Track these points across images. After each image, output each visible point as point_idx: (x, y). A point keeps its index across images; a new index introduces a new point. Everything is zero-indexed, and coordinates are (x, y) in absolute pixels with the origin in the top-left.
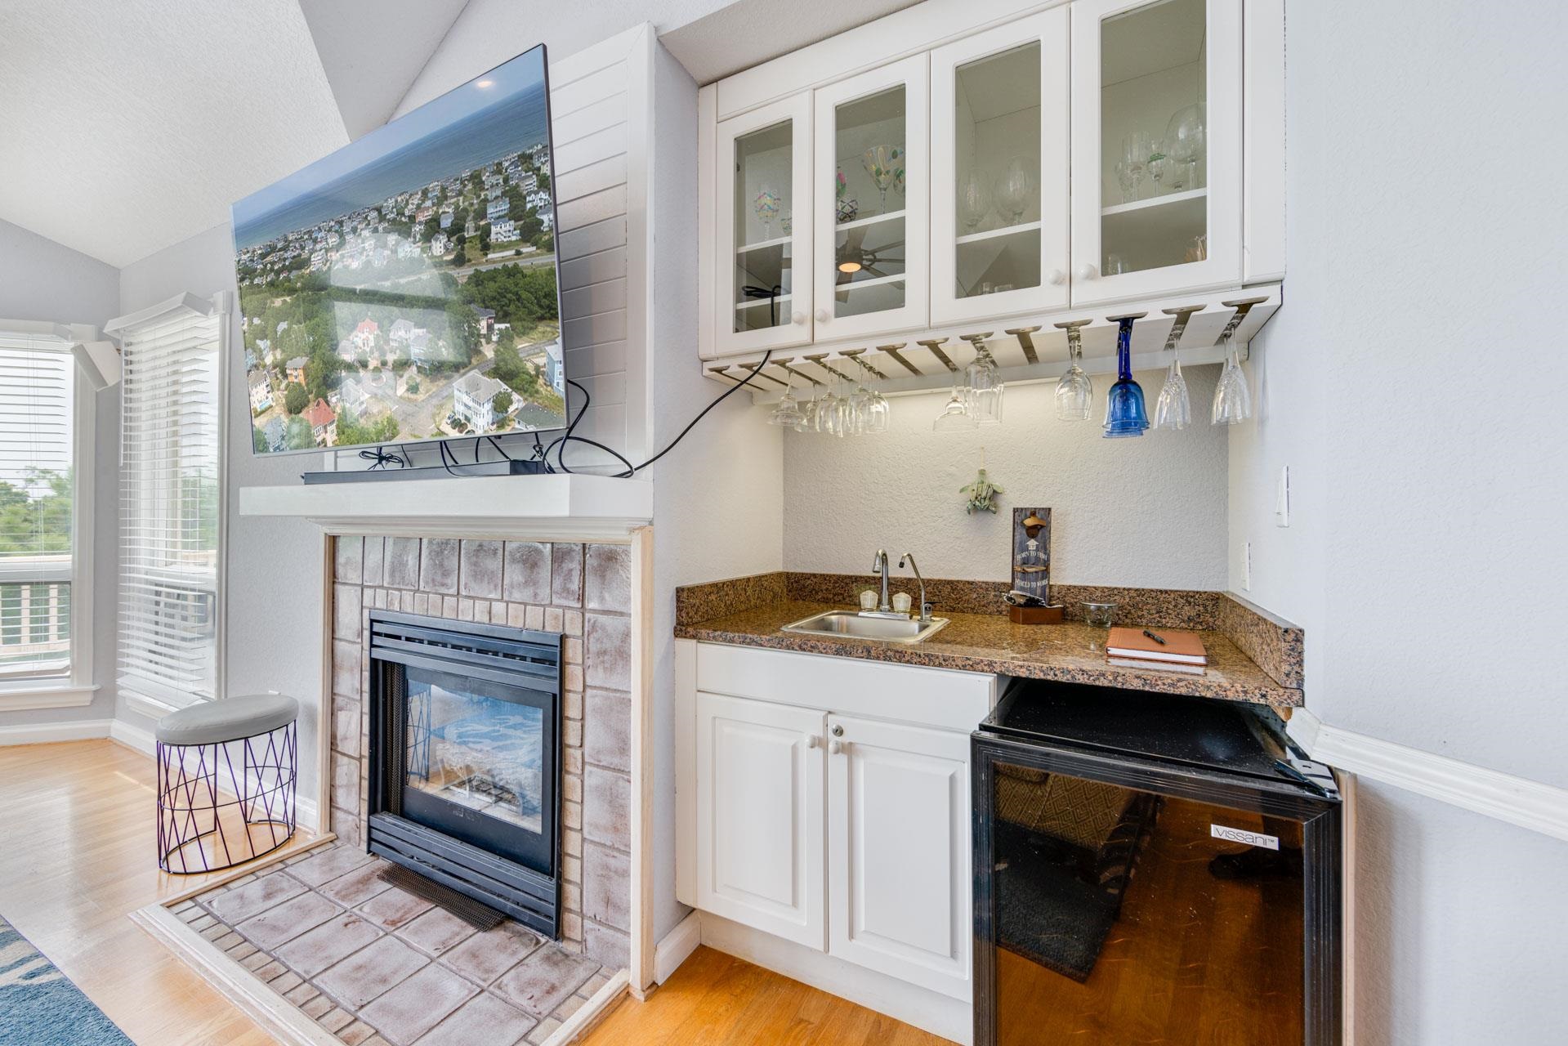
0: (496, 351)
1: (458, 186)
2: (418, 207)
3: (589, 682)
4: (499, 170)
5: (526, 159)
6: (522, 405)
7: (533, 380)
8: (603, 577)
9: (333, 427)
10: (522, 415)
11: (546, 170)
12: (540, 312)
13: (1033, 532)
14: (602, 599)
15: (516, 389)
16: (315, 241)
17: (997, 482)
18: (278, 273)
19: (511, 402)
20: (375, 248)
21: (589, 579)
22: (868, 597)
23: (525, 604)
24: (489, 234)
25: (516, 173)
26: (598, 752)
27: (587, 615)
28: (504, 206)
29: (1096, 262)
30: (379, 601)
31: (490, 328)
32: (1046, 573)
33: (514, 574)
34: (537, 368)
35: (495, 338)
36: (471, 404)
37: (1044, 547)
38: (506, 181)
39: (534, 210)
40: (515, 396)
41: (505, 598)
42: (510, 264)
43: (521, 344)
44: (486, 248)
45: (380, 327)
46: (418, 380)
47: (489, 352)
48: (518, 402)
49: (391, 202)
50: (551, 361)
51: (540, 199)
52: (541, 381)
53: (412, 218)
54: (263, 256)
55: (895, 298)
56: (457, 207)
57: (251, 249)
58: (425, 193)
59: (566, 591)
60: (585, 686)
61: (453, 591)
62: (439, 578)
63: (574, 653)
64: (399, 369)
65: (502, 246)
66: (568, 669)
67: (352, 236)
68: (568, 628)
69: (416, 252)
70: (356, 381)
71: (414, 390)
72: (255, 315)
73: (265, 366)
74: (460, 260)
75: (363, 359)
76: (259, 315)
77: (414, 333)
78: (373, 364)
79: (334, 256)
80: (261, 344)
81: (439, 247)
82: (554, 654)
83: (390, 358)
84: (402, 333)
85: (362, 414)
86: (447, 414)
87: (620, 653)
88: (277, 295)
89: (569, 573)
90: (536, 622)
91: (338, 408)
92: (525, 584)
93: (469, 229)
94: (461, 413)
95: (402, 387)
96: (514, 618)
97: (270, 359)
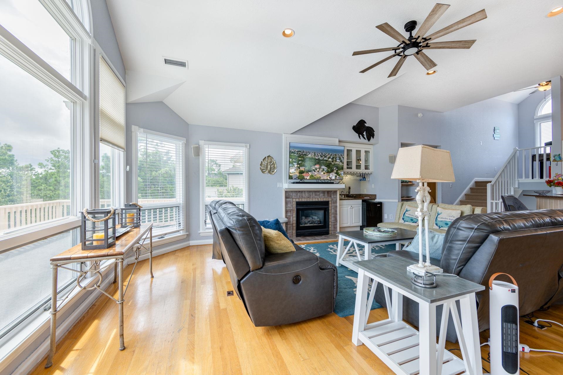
1: (334, 154)
3: (332, 205)
4: (338, 155)
5: (341, 155)
7: (340, 175)
8: (334, 194)
9: (309, 176)
10: (338, 178)
14: (333, 196)
16: (310, 153)
18: (301, 155)
20: (321, 157)
21: (332, 195)
23: (323, 198)
25: (340, 156)
26: (333, 213)
27: (332, 199)
28: (339, 158)
30: (297, 200)
31: (335, 169)
33: (322, 195)
41: (321, 197)
42: (339, 164)
43: (339, 171)
44: (336, 161)
45: (320, 166)
46: (325, 173)
47: (335, 171)
48: (338, 176)
49: (324, 153)
50: (342, 173)
51: (343, 159)
54: (297, 152)
56: (333, 157)
57: (295, 150)
58: (329, 154)
59: (329, 196)
61: (312, 197)
62: (309, 196)
63: (330, 202)
64: (322, 171)
65: (338, 162)
66: (330, 205)
67: (317, 155)
68: (329, 200)
69: (327, 159)
70: (315, 171)
71: (324, 174)
72: (294, 159)
73: (295, 167)
74: (333, 162)
75: (316, 169)
76: (295, 159)
77: (325, 167)
78: (318, 170)
79: (313, 156)
80: (294, 163)
81: (330, 160)
82: (327, 203)
83: (321, 170)
84: (323, 167)
85: (315, 176)
86: (329, 177)
87: (336, 202)
88: (300, 158)
89: (329, 194)
90: (325, 200)
91: (310, 174)
92: (323, 196)
93: (334, 159)
94: (331, 177)
95: (322, 173)
96: (322, 200)
97: (296, 166)
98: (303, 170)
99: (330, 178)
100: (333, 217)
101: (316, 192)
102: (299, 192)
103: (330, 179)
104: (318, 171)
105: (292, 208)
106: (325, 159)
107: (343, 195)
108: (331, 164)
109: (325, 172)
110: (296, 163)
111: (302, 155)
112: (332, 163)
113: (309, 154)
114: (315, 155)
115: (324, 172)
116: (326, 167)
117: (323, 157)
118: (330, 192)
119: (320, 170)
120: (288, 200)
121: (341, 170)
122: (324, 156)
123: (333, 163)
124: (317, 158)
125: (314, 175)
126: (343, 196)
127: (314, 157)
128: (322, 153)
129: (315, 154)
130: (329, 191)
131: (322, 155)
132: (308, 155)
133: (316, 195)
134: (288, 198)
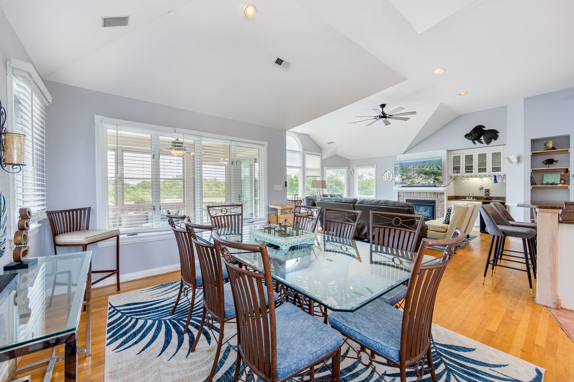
1: (431, 164)
3: (438, 204)
4: (435, 164)
7: (438, 180)
8: (440, 195)
11: (441, 165)
13: (487, 191)
14: (440, 197)
16: (409, 166)
17: (483, 186)
20: (418, 168)
21: (438, 195)
22: (467, 198)
26: (440, 210)
27: (438, 199)
28: (436, 167)
29: (491, 171)
30: (407, 198)
32: (489, 195)
37: (489, 193)
39: (439, 167)
40: (436, 181)
41: (427, 197)
42: (436, 171)
43: (437, 177)
44: (434, 170)
45: (418, 174)
47: (433, 177)
49: (421, 165)
52: (440, 180)
53: (424, 166)
55: (472, 172)
57: (398, 166)
58: (426, 165)
59: (436, 196)
61: (419, 197)
62: (417, 196)
63: (437, 202)
67: (415, 167)
68: (436, 200)
69: (424, 169)
70: (414, 178)
71: (423, 180)
72: (398, 172)
74: (430, 170)
75: (415, 177)
78: (417, 177)
80: (398, 174)
81: (427, 169)
82: (434, 202)
83: (420, 177)
84: (422, 175)
86: (427, 182)
87: (443, 201)
88: (402, 170)
90: (431, 199)
91: (411, 181)
92: (430, 196)
93: (432, 168)
94: (429, 182)
95: (421, 179)
96: (429, 199)
97: (399, 176)
98: (405, 178)
100: (440, 213)
102: (409, 192)
106: (422, 169)
108: (429, 172)
109: (424, 178)
111: (403, 168)
114: (413, 167)
116: (424, 175)
121: (440, 176)
122: (421, 167)
124: (415, 169)
125: (414, 181)
130: (436, 193)
132: (408, 168)
133: (423, 195)
134: (400, 196)
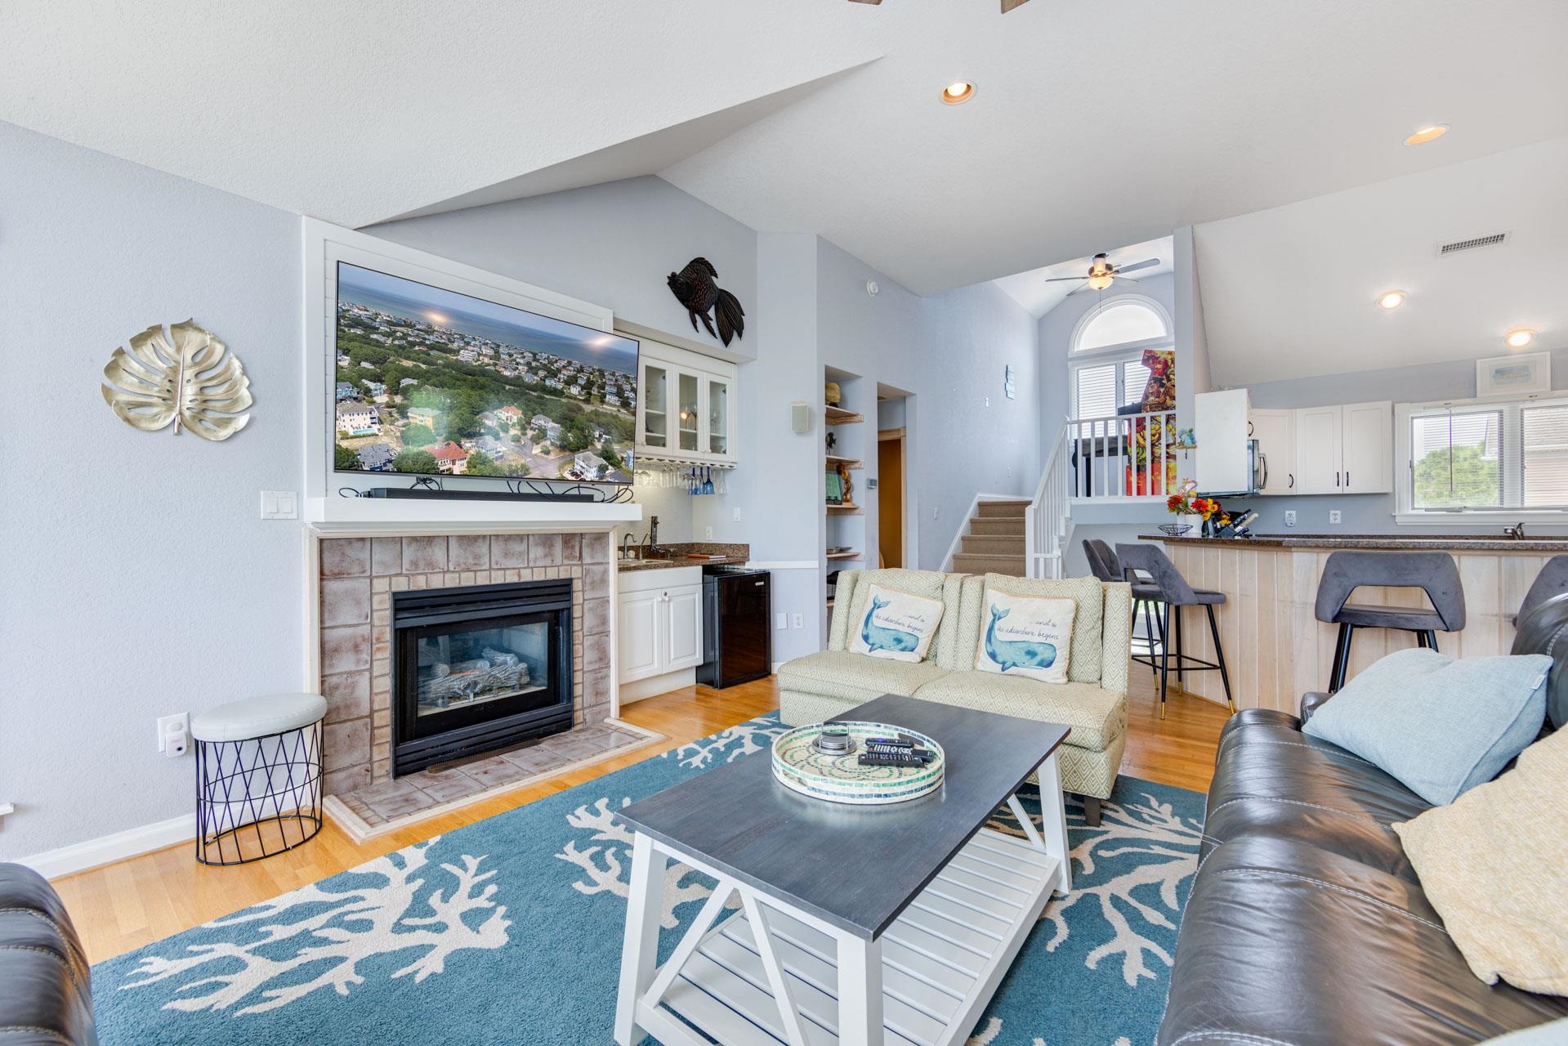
0: (603, 446)
1: (591, 370)
2: (564, 367)
3: (586, 598)
4: (613, 374)
5: (626, 377)
6: (613, 471)
7: (620, 463)
8: (593, 549)
9: (465, 462)
10: (612, 475)
11: (634, 385)
12: (626, 437)
14: (592, 558)
15: (611, 464)
16: (468, 344)
18: (413, 344)
19: (608, 469)
20: (527, 372)
21: (585, 550)
23: (545, 567)
24: (605, 397)
25: (620, 381)
26: (591, 628)
27: (584, 567)
28: (614, 390)
30: (401, 585)
31: (600, 436)
33: (537, 552)
34: (622, 458)
35: (602, 441)
36: (585, 466)
38: (616, 380)
39: (628, 398)
40: (610, 467)
41: (531, 564)
42: (615, 414)
43: (615, 447)
44: (602, 402)
45: (525, 414)
46: (551, 448)
47: (599, 446)
48: (611, 470)
49: (546, 356)
50: (629, 457)
51: (632, 395)
52: (623, 463)
53: (559, 370)
54: (390, 323)
56: (589, 379)
57: (373, 311)
58: (570, 363)
59: (574, 557)
60: (584, 600)
61: (487, 567)
62: (471, 561)
63: (577, 585)
64: (536, 440)
65: (611, 405)
66: (575, 595)
67: (507, 357)
68: (573, 576)
69: (560, 386)
70: (497, 438)
71: (547, 452)
72: (366, 360)
73: (373, 402)
74: (587, 401)
75: (505, 428)
76: (373, 363)
77: (551, 424)
78: (513, 432)
79: (486, 360)
80: (371, 385)
81: (574, 390)
82: (562, 589)
83: (530, 433)
84: (542, 422)
85: (497, 459)
86: (569, 468)
87: (603, 581)
88: (408, 358)
89: (573, 547)
90: (552, 575)
91: (472, 452)
92: (546, 556)
93: (595, 391)
94: (577, 469)
95: (537, 450)
96: (539, 576)
97: (382, 399)
98: (425, 428)
99: (573, 474)
100: (592, 646)
101: (510, 538)
102: (415, 539)
103: (573, 478)
104: (516, 440)
105: (365, 630)
106: (548, 383)
107: (630, 548)
108: (580, 409)
109: (552, 444)
110: (382, 382)
111: (420, 344)
112: (584, 406)
113: (463, 348)
114: (496, 356)
115: (543, 443)
116: (553, 421)
117: (542, 373)
118: (578, 538)
119: (524, 434)
120: (332, 586)
121: (626, 442)
122: (545, 367)
123: (588, 408)
124: (507, 373)
126: (632, 554)
127: (492, 368)
128: (535, 355)
129: (497, 352)
130: (573, 535)
131: (534, 364)
132: (456, 352)
133: (506, 555)
134: (338, 576)
